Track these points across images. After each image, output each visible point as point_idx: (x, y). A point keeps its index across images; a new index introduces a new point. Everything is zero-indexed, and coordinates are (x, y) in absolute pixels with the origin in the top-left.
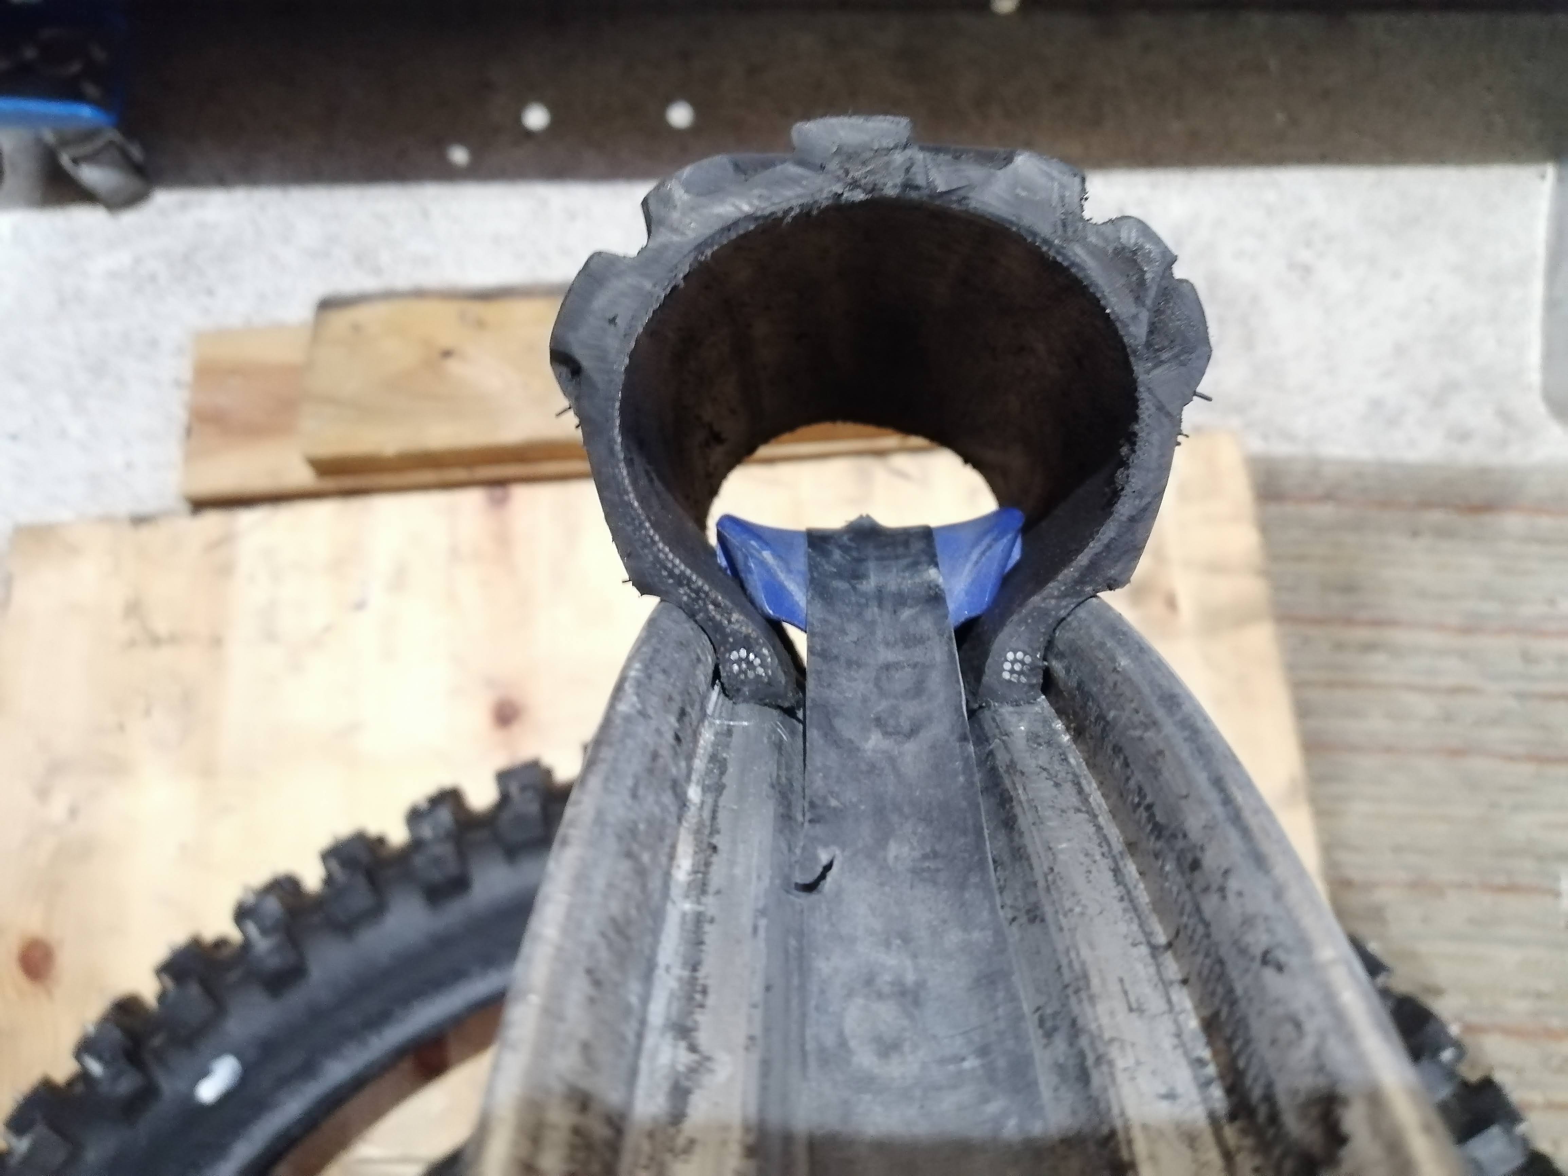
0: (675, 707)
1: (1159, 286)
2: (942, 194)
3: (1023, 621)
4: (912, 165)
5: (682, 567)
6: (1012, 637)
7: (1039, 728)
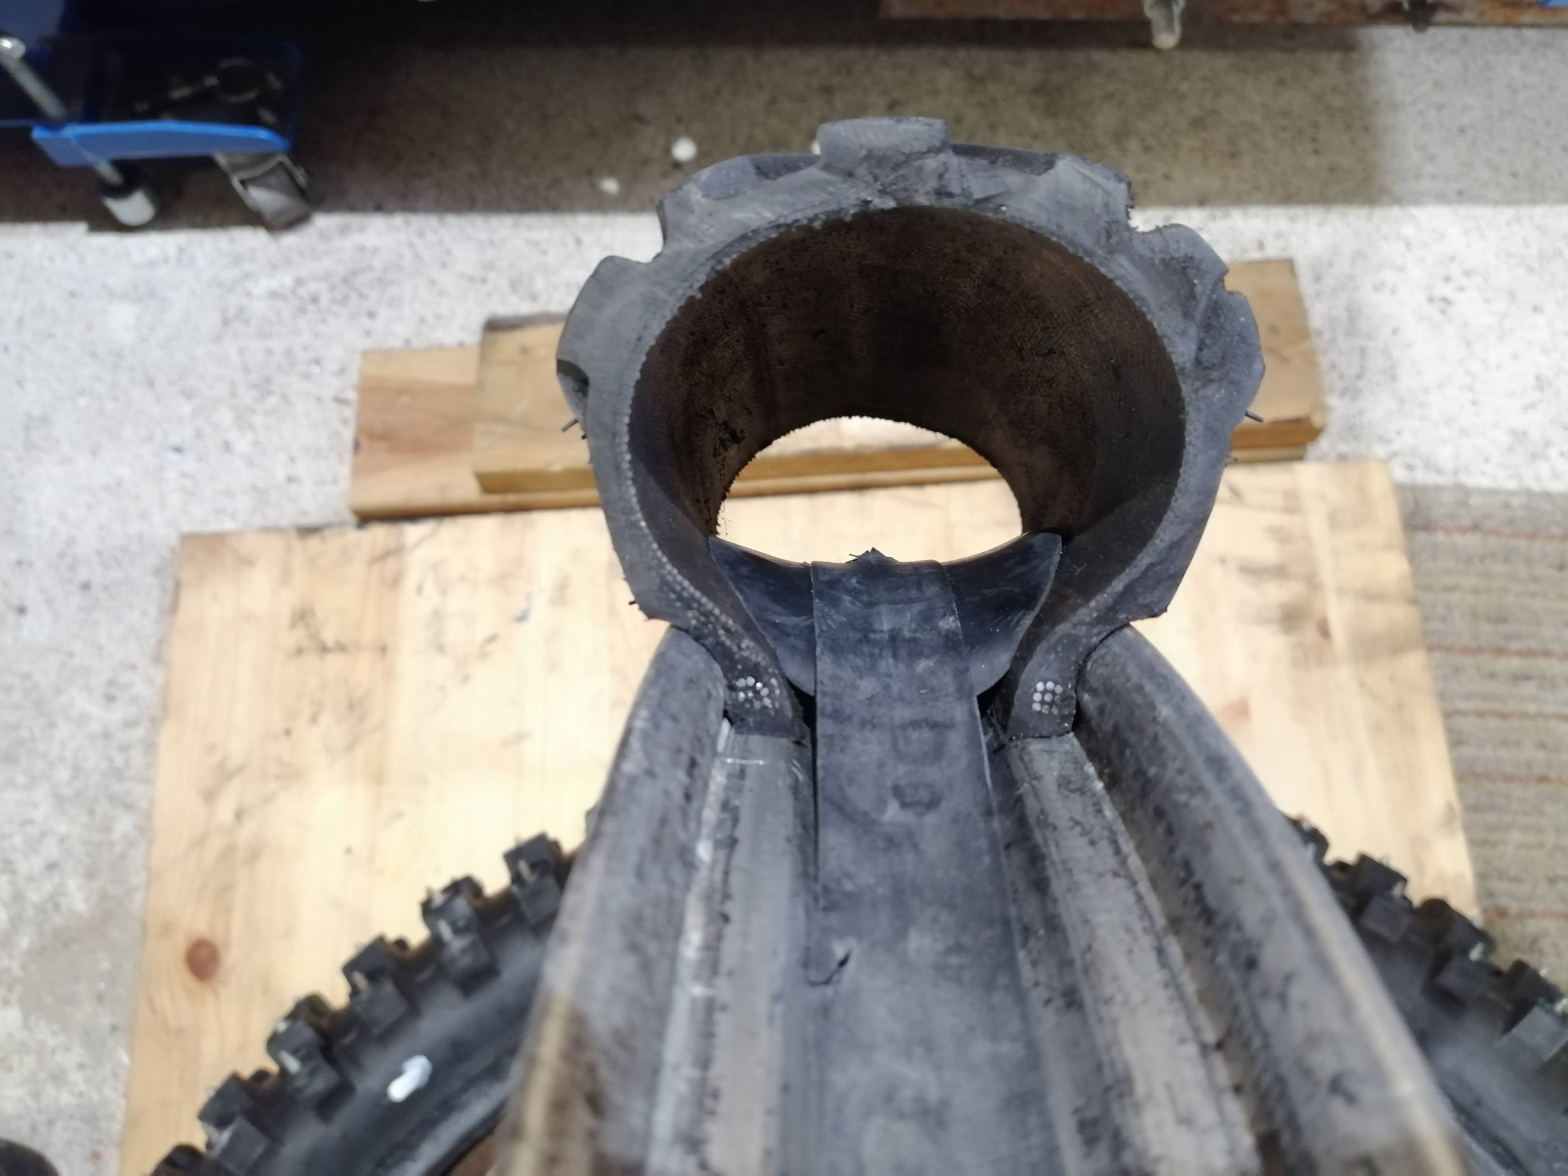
0: (684, 759)
1: (1210, 299)
2: (979, 201)
3: (1053, 649)
4: (946, 170)
5: (692, 589)
6: (1041, 666)
7: (1069, 768)
